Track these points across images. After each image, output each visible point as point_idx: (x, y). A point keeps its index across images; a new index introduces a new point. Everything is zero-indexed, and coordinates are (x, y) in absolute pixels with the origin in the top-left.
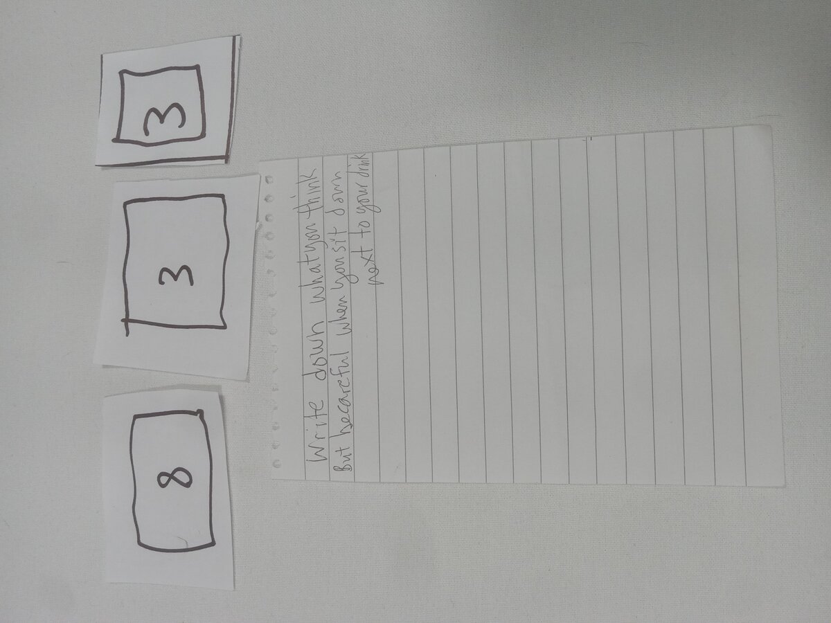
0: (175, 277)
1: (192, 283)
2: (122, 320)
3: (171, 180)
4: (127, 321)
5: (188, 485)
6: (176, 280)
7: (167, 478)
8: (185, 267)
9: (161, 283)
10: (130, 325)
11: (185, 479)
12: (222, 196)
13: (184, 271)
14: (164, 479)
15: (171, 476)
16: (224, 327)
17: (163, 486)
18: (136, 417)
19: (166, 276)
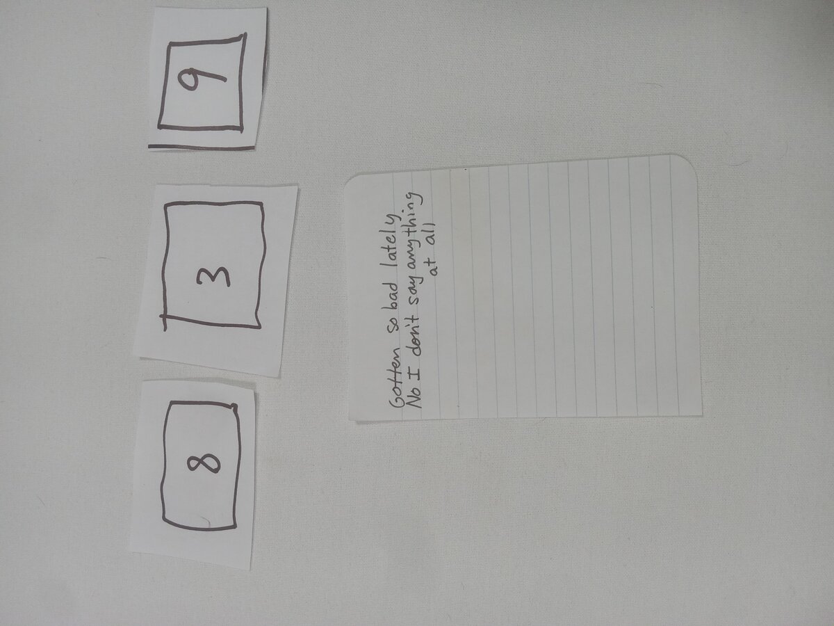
0: (213, 278)
1: (229, 285)
2: (161, 316)
3: (211, 185)
4: (165, 316)
6: (213, 281)
7: (196, 462)
8: (222, 269)
9: (199, 282)
10: (168, 320)
11: (214, 465)
12: (261, 204)
13: (222, 274)
14: (193, 463)
15: (201, 461)
16: (259, 327)
17: (192, 469)
18: (172, 403)
19: (204, 276)
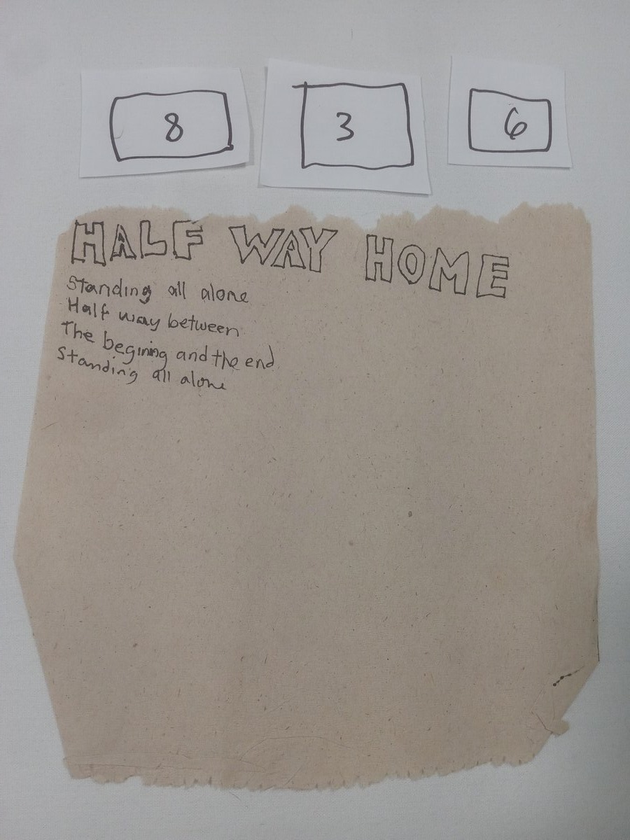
0: (343, 126)
1: (339, 140)
2: (306, 83)
3: (424, 122)
4: (306, 86)
5: (168, 138)
6: (341, 126)
7: (174, 121)
8: (352, 134)
9: (338, 115)
10: (302, 89)
11: (173, 136)
12: (412, 163)
13: (349, 133)
14: (172, 118)
15: (175, 124)
16: (303, 167)
17: (166, 118)
18: (225, 95)
19: (344, 119)
